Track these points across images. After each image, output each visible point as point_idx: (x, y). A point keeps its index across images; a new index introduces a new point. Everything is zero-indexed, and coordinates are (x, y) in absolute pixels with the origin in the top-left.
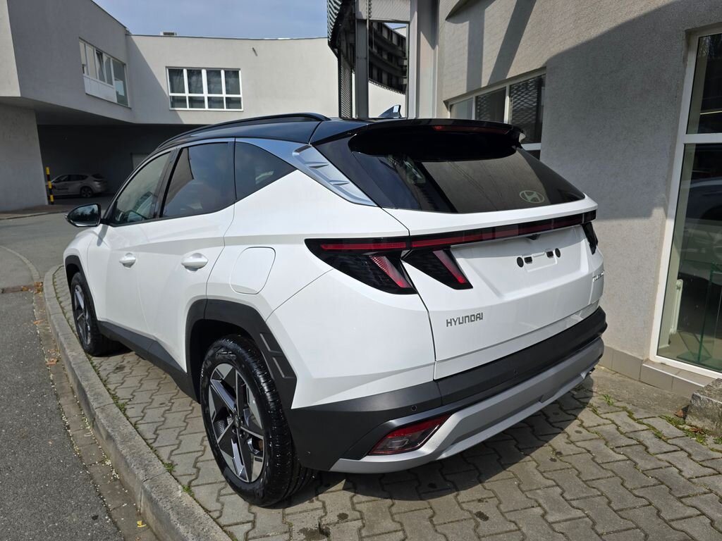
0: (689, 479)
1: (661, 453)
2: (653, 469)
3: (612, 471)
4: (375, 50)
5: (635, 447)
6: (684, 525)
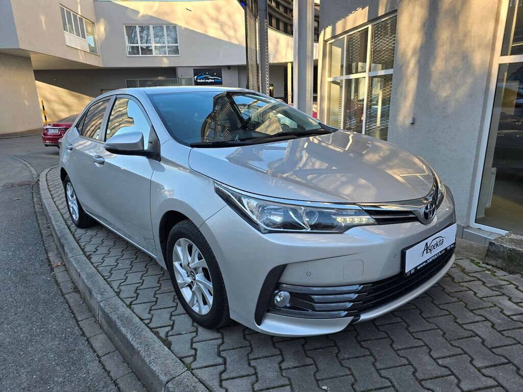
0: (481, 298)
6: (472, 327)
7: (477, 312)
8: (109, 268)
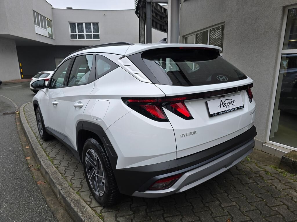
0: (279, 190)
1: (269, 180)
2: (265, 186)
3: (248, 187)
4: (154, 15)
5: (258, 178)
6: (277, 209)
7: (278, 199)
8: (64, 169)
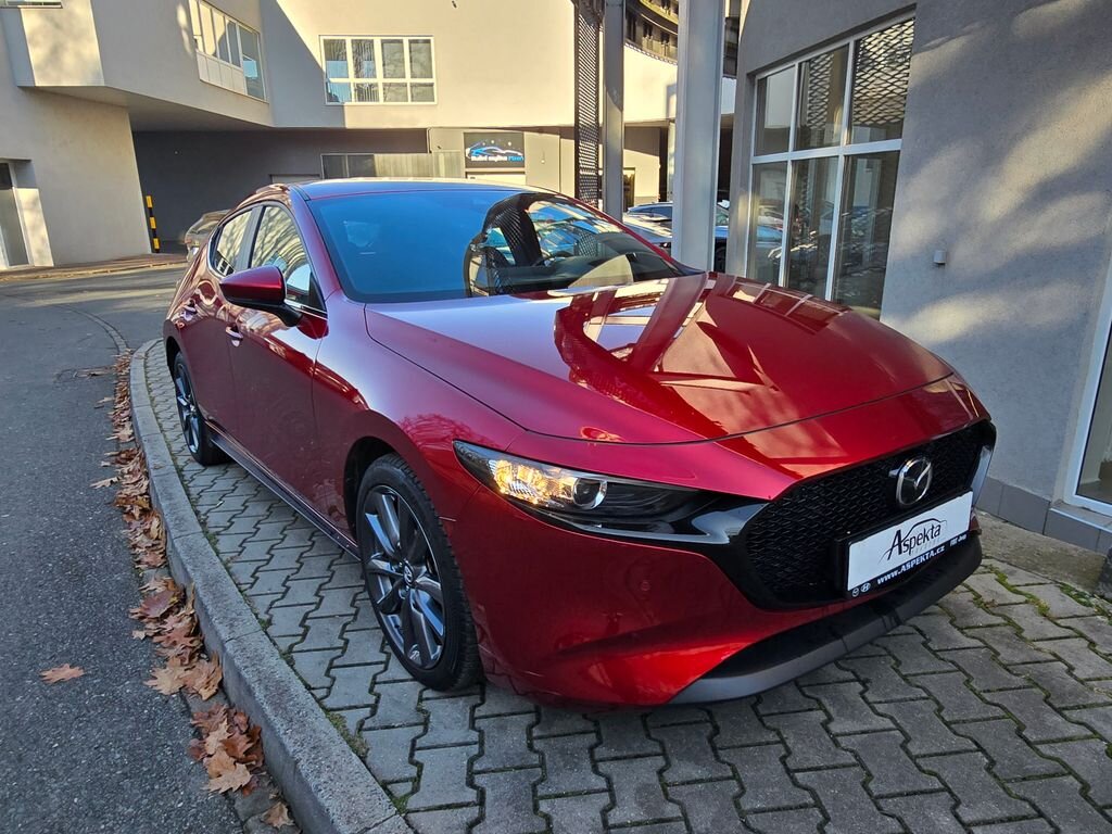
0: (1082, 682)
1: (1042, 640)
2: (1024, 663)
3: (953, 662)
5: (999, 629)
6: (1059, 751)
7: (1074, 715)
8: (251, 568)
